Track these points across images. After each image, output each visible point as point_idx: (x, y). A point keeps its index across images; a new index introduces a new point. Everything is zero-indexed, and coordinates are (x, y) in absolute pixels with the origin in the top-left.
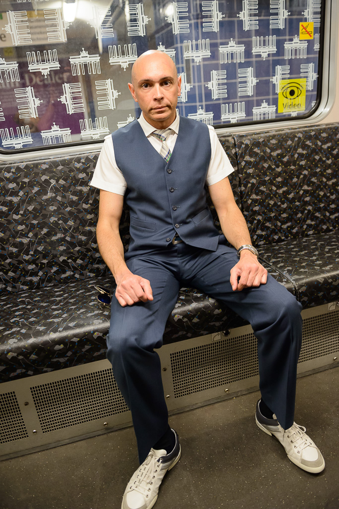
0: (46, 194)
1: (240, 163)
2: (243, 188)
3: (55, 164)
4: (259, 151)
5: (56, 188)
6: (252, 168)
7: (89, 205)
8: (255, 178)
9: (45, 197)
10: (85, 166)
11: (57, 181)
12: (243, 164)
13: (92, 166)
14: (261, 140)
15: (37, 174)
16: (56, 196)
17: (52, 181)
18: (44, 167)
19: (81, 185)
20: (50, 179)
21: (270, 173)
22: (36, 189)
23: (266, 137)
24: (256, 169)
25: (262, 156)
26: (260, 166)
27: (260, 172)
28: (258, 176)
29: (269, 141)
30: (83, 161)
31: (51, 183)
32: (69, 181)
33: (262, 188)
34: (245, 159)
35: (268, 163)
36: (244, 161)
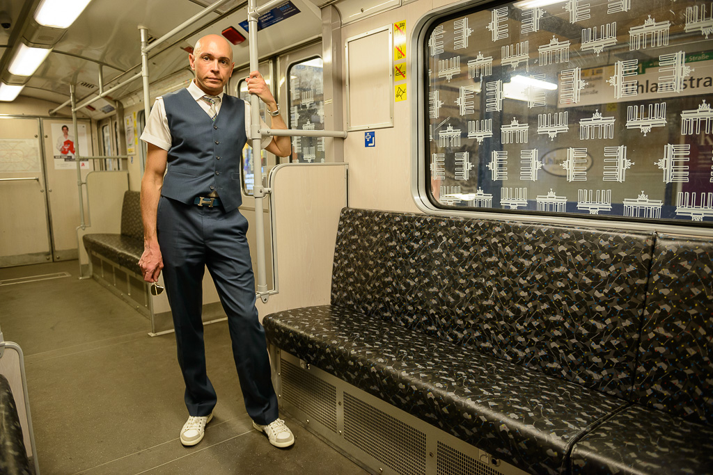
0: (436, 249)
1: (652, 276)
2: (646, 313)
5: (445, 245)
7: (464, 270)
8: (670, 305)
11: (448, 240)
12: (656, 278)
17: (444, 238)
21: (700, 305)
22: (431, 242)
24: (675, 292)
27: (683, 298)
28: (676, 302)
33: (679, 323)
34: (661, 272)
35: (700, 290)
36: (659, 275)
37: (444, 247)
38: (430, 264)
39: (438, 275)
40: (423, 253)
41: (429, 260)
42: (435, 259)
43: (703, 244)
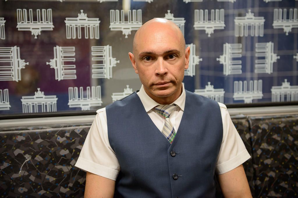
0: (17, 171)
1: (256, 151)
2: (259, 182)
3: (34, 136)
4: (279, 139)
5: (30, 165)
6: (270, 158)
7: (68, 189)
8: (274, 171)
9: (15, 176)
10: (69, 141)
12: (259, 152)
13: (77, 142)
14: (282, 125)
15: (9, 147)
16: (29, 175)
17: (27, 156)
18: (20, 138)
19: (61, 164)
20: (25, 153)
21: (293, 166)
22: (6, 165)
23: (288, 122)
24: (275, 160)
25: (283, 144)
26: (280, 157)
27: (281, 163)
28: (278, 168)
29: (291, 127)
30: (68, 135)
31: (25, 159)
32: (48, 158)
33: (283, 184)
34: (262, 147)
35: (290, 154)
36: (261, 149)
37: (30, 168)
41: (8, 190)
43: (283, 120)
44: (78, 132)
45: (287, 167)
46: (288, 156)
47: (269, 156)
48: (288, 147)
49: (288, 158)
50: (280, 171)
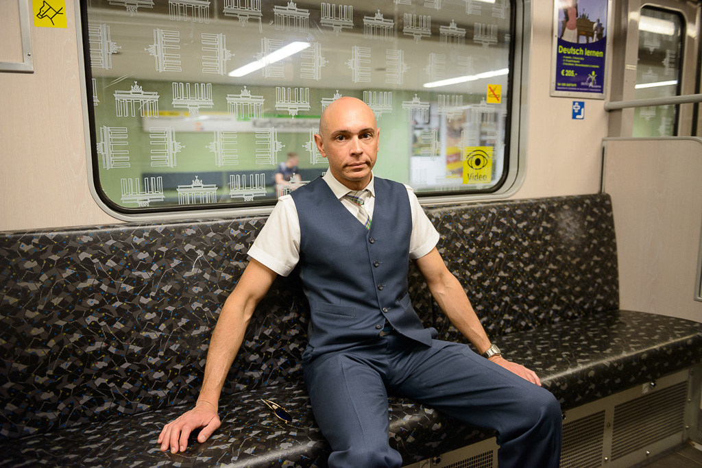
0: (189, 269)
3: (205, 230)
4: (450, 228)
5: (203, 262)
8: (447, 260)
9: (187, 274)
10: (245, 235)
11: (206, 253)
13: (252, 235)
14: (453, 214)
15: (179, 242)
16: (203, 273)
17: (199, 252)
18: (190, 232)
19: (237, 260)
20: (196, 249)
22: (176, 262)
23: (458, 210)
24: (447, 249)
25: (454, 233)
26: (452, 246)
27: (453, 253)
28: (450, 257)
29: (461, 215)
30: (241, 227)
31: (197, 255)
32: (222, 253)
37: (203, 265)
38: (184, 295)
39: (204, 307)
40: (165, 282)
41: (181, 291)
42: (192, 285)
44: (253, 224)
45: (458, 256)
46: (458, 245)
47: (442, 246)
48: (458, 236)
49: (459, 247)
50: (452, 260)
